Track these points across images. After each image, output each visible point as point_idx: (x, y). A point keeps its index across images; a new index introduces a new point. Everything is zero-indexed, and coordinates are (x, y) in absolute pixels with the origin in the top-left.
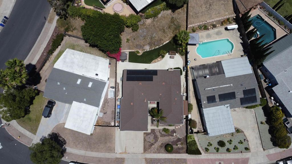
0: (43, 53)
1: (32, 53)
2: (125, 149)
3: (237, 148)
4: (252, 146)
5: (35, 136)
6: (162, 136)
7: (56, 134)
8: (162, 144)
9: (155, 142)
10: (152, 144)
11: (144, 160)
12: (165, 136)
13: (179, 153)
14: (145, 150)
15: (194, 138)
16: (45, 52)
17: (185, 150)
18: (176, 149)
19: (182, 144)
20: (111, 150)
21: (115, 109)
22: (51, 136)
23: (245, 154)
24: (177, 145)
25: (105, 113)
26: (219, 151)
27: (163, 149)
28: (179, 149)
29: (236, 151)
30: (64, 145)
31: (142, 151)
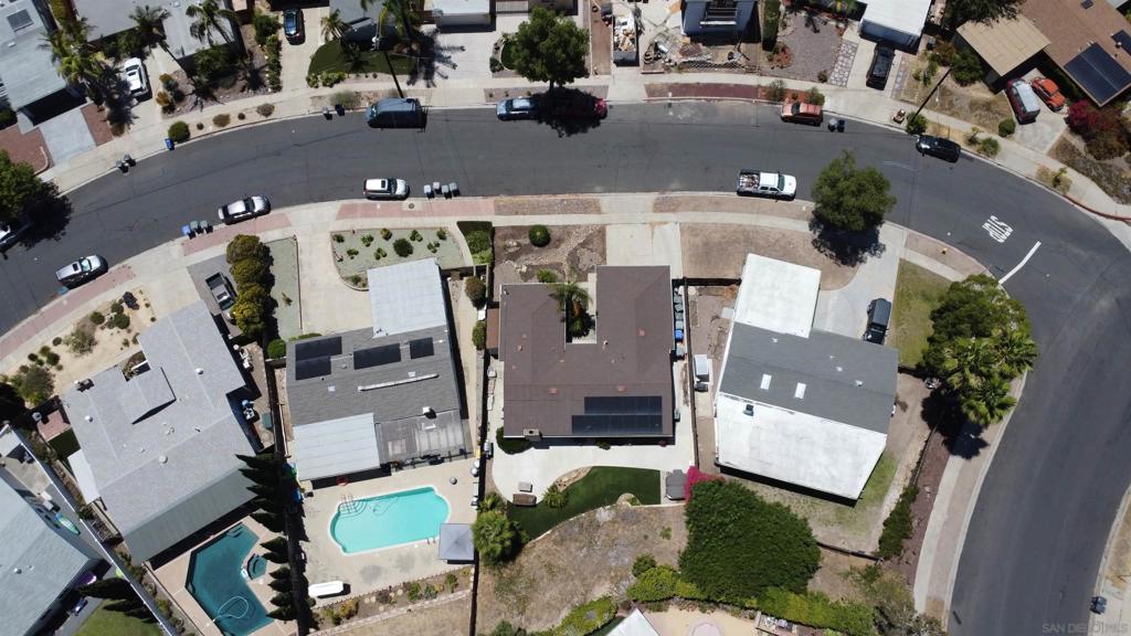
0: (934, 492)
1: (971, 491)
2: (653, 234)
3: (363, 239)
4: (325, 245)
5: (903, 257)
6: (558, 266)
7: (844, 263)
8: (557, 247)
9: (576, 249)
10: (583, 245)
11: (604, 210)
12: (551, 266)
13: (513, 227)
14: (601, 232)
15: (474, 258)
16: (928, 496)
17: (498, 234)
18: (520, 235)
19: (506, 248)
20: (689, 230)
21: (689, 330)
22: (857, 260)
23: (345, 229)
24: (519, 245)
25: (718, 317)
26: (410, 233)
27: (555, 234)
28: (513, 237)
29: (366, 234)
30: (816, 236)
31: (608, 229)
